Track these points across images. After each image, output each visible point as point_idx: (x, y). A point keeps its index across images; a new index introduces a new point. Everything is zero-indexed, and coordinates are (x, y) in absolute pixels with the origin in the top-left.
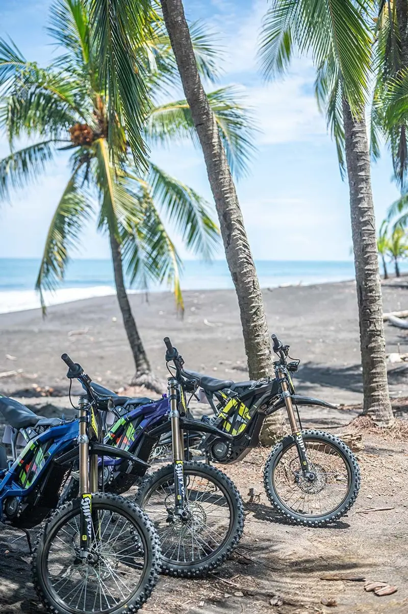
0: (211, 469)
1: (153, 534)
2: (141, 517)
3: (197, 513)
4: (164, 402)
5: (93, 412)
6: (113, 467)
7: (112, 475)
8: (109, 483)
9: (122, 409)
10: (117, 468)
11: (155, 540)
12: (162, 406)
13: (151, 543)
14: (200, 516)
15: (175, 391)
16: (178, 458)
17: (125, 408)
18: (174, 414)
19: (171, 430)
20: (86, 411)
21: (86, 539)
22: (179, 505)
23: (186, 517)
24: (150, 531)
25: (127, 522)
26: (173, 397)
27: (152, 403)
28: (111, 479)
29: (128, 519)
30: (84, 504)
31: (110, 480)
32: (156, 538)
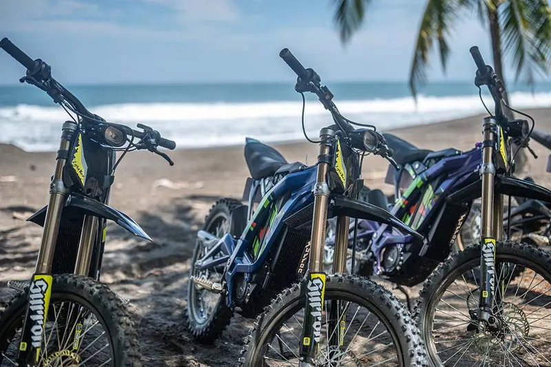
0: (540, 255)
1: (415, 346)
2: (399, 318)
3: (514, 320)
4: (475, 155)
5: (339, 148)
6: (402, 245)
7: (402, 258)
8: (398, 268)
9: (420, 165)
10: (408, 247)
11: (417, 356)
12: (472, 159)
13: (410, 362)
14: (520, 326)
15: (491, 135)
16: (488, 235)
17: (424, 165)
18: (487, 168)
19: (481, 196)
20: (329, 146)
21: (308, 344)
22: (485, 305)
23: (494, 325)
24: (411, 342)
25: (378, 323)
26: (487, 143)
27: (459, 154)
28: (401, 263)
29: (380, 319)
30: (312, 289)
31: (399, 264)
32: (419, 354)
